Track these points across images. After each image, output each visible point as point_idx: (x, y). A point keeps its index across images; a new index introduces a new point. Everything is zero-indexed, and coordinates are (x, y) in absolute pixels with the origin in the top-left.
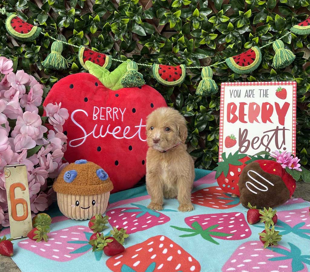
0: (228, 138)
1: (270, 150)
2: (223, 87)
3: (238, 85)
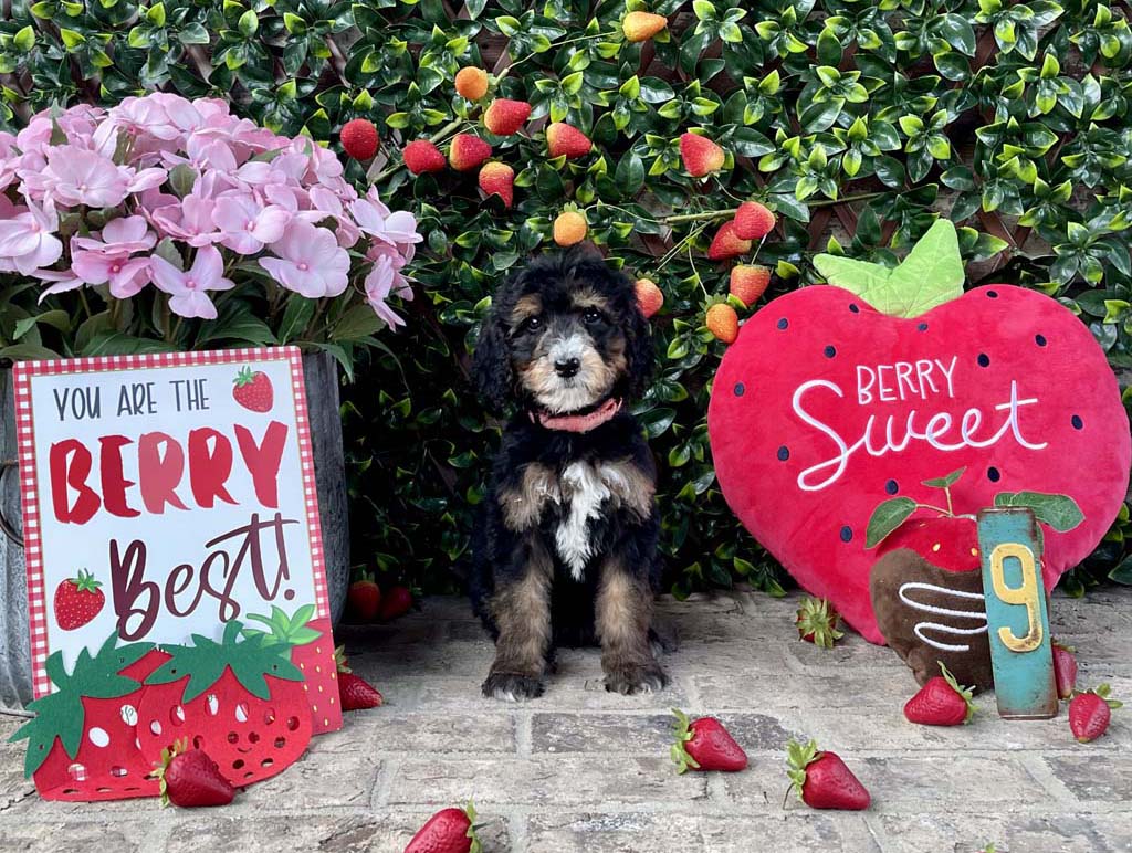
0: (67, 590)
1: (237, 609)
2: (22, 378)
3: (85, 367)
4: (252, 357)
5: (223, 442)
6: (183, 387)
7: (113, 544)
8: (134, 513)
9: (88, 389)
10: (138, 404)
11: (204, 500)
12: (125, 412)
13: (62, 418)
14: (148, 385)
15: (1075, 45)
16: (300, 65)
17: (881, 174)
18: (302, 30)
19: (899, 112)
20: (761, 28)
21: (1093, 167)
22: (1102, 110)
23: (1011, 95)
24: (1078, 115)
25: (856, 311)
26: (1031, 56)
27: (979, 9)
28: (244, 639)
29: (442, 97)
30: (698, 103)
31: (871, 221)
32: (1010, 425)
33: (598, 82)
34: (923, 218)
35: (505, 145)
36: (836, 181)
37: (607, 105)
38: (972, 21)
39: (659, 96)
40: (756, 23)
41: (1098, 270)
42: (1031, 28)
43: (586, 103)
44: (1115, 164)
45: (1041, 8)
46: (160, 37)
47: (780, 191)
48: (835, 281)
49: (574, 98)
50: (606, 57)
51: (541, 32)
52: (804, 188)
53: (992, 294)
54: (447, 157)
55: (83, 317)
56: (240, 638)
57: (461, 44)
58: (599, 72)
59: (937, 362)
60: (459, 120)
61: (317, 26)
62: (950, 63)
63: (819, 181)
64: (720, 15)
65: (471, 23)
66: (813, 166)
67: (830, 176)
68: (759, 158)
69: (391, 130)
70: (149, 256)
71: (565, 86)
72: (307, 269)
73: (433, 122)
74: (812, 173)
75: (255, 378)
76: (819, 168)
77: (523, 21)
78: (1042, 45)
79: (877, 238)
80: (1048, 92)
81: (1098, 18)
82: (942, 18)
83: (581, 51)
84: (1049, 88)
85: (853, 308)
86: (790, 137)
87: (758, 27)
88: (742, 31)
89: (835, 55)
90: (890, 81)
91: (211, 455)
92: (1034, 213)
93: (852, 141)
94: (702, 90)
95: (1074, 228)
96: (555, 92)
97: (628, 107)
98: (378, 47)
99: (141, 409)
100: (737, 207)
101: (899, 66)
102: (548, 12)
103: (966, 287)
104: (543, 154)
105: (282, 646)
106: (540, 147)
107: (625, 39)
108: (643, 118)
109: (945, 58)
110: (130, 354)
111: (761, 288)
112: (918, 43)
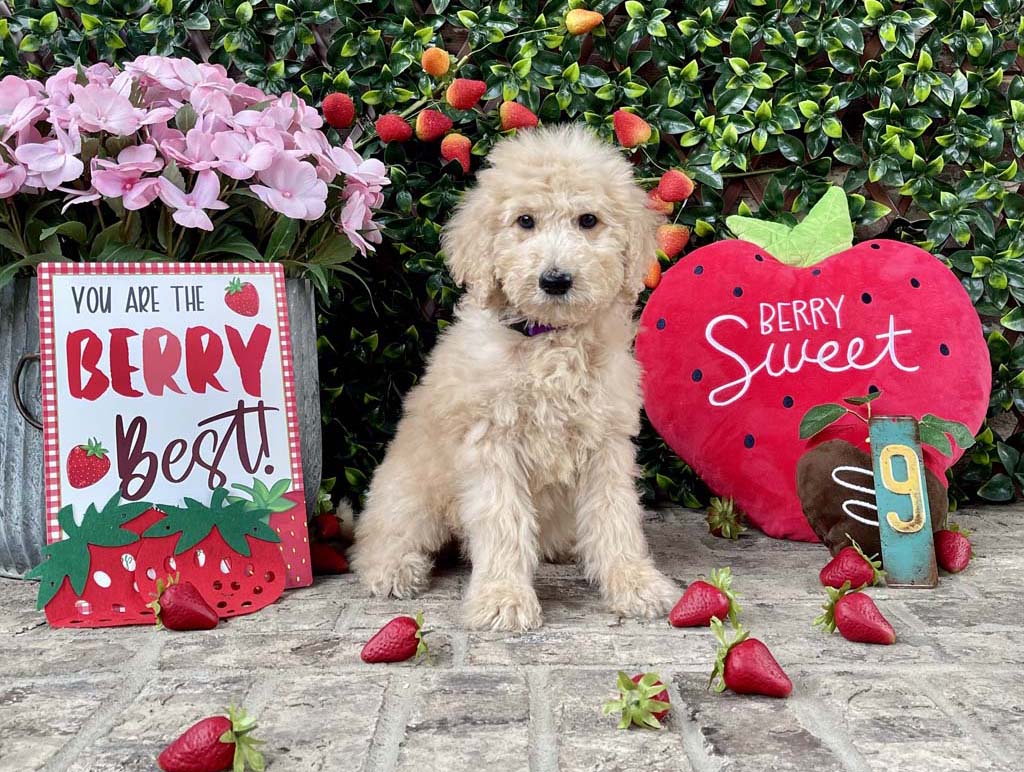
0: (78, 455)
1: (223, 479)
2: (45, 276)
3: (99, 270)
4: (241, 270)
5: (215, 340)
6: (182, 292)
7: (119, 418)
8: (137, 394)
9: (101, 288)
10: (144, 303)
11: (198, 386)
12: (132, 310)
13: (78, 312)
14: (153, 288)
15: (946, 45)
16: (288, 50)
17: (785, 150)
18: (291, 19)
19: (798, 98)
20: (683, 26)
21: (961, 148)
22: (969, 99)
23: (892, 84)
24: (950, 104)
25: (761, 259)
26: (910, 54)
27: (865, 14)
28: (228, 504)
29: (410, 78)
30: (629, 88)
31: (776, 190)
32: (888, 352)
33: (545, 69)
34: (819, 187)
35: (464, 121)
36: (746, 156)
37: (552, 88)
38: (861, 25)
39: (597, 81)
40: (679, 21)
41: (965, 231)
42: (910, 31)
43: (534, 86)
44: (980, 143)
45: (917, 15)
46: (167, 24)
47: (699, 163)
48: (743, 237)
49: (524, 81)
50: (552, 47)
51: (498, 26)
52: (719, 161)
53: (875, 246)
54: (414, 129)
55: (99, 229)
56: (225, 503)
57: (428, 33)
58: (545, 60)
59: (827, 299)
60: (425, 99)
61: (304, 16)
62: (842, 59)
63: (731, 155)
64: (648, 15)
65: (436, 17)
66: (726, 142)
67: (740, 150)
68: (681, 135)
69: (366, 106)
70: (157, 177)
71: (516, 70)
72: (291, 196)
73: (403, 99)
74: (725, 147)
75: (242, 287)
76: (731, 143)
77: (481, 15)
78: (919, 45)
79: (780, 204)
80: (924, 83)
81: (964, 21)
82: (835, 20)
83: (531, 41)
84: (924, 80)
85: (759, 258)
86: (706, 116)
87: (680, 24)
88: (667, 29)
89: (744, 50)
90: (791, 73)
91: (204, 349)
92: (913, 183)
93: (760, 121)
94: (633, 77)
95: (946, 197)
96: (508, 76)
97: (570, 90)
98: (355, 36)
99: (146, 308)
100: (661, 176)
101: (799, 61)
102: (502, 9)
103: (855, 242)
104: (497, 128)
105: (262, 512)
106: (494, 122)
107: (568, 32)
108: (582, 100)
109: (837, 54)
110: (138, 261)
111: (681, 243)
112: (815, 41)
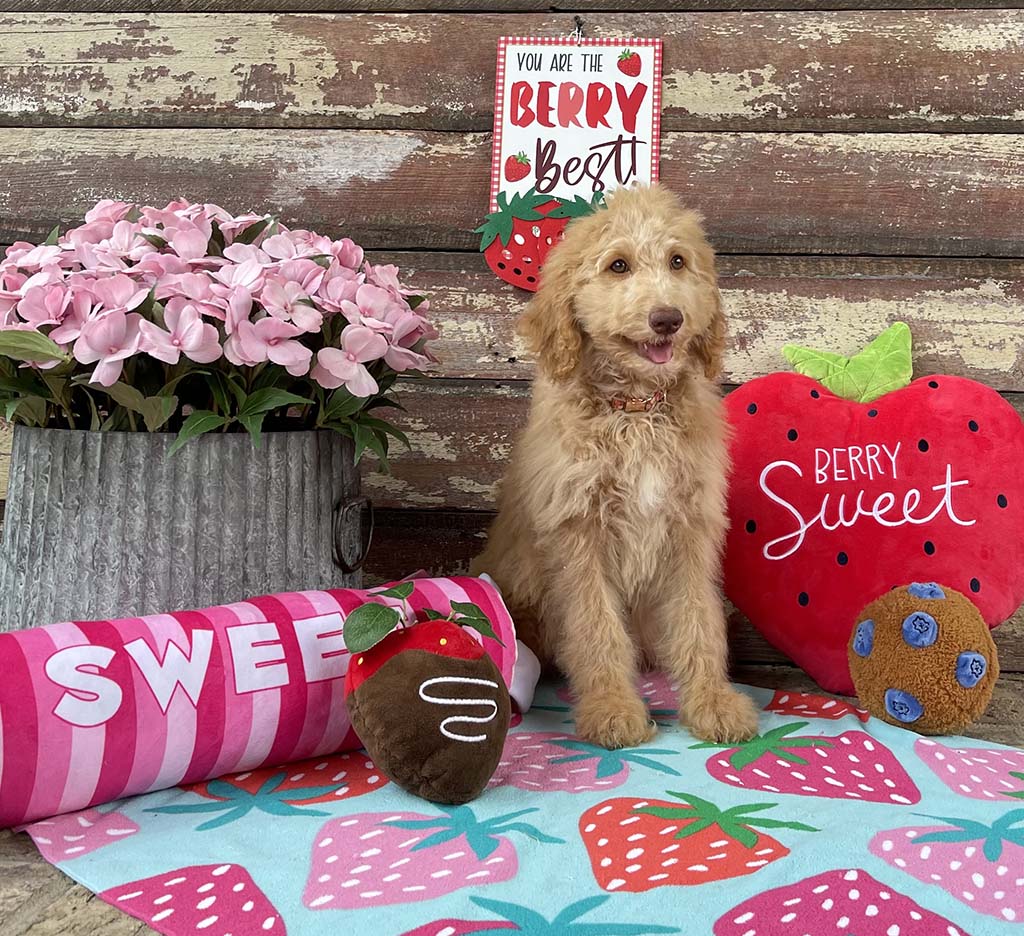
0: (511, 160)
1: (602, 186)
2: (502, 45)
5: (607, 91)
6: (588, 58)
7: (539, 140)
8: (552, 126)
9: (536, 55)
11: (592, 124)
12: (554, 69)
13: (520, 69)
14: (569, 55)
56: (600, 201)
75: (631, 56)
91: (599, 98)
99: (563, 68)
